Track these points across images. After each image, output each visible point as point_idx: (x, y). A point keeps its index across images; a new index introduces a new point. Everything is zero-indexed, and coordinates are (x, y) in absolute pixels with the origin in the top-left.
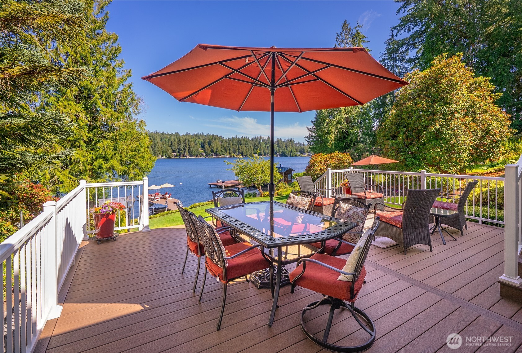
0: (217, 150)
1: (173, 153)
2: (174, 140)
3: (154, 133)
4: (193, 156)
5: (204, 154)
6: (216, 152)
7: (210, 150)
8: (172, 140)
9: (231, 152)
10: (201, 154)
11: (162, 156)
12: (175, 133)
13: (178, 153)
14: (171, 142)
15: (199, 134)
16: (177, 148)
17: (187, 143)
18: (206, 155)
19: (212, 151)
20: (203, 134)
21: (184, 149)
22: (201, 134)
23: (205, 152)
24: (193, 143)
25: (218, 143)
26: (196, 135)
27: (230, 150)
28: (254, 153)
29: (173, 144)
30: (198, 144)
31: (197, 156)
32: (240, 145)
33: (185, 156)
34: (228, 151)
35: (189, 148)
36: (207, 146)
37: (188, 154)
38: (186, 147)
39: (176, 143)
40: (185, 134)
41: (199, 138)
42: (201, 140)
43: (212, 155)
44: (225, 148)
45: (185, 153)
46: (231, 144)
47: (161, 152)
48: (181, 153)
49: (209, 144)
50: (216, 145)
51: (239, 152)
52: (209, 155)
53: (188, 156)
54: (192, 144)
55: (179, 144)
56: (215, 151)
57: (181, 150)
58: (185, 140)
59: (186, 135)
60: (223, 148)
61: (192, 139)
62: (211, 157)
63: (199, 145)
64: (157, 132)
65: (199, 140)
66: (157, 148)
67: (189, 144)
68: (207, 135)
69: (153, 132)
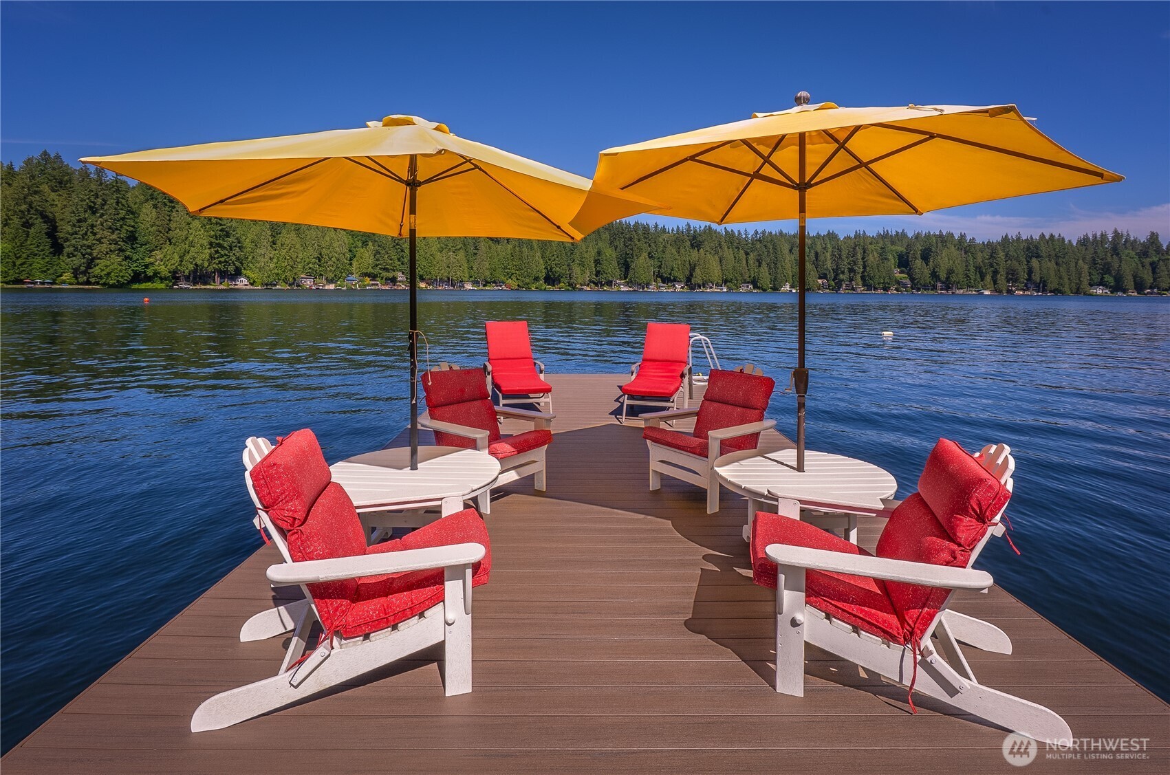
0: (950, 272)
1: (820, 281)
2: (825, 248)
3: (776, 234)
4: (875, 289)
5: (908, 282)
6: (948, 278)
7: (927, 272)
8: (819, 248)
9: (1001, 278)
10: (898, 283)
11: (792, 287)
12: (826, 233)
13: (834, 280)
14: (817, 254)
15: (894, 233)
16: (830, 269)
17: (859, 256)
18: (916, 285)
19: (934, 275)
20: (904, 234)
21: (851, 270)
22: (897, 233)
23: (912, 279)
24: (876, 255)
25: (955, 253)
26: (885, 236)
27: (996, 272)
28: (1091, 285)
29: (822, 258)
30: (890, 257)
31: (886, 289)
32: (1034, 260)
33: (853, 289)
34: (988, 278)
35: (864, 267)
36: (918, 263)
37: (861, 283)
38: (855, 264)
39: (829, 258)
40: (852, 236)
41: (893, 243)
42: (900, 249)
43: (934, 288)
44: (978, 269)
45: (851, 280)
46: (1001, 255)
47: (791, 276)
48: (843, 280)
49: (925, 257)
50: (946, 260)
51: (1029, 279)
52: (925, 287)
53: (860, 289)
54: (873, 258)
55: (837, 257)
56: (943, 276)
57: (843, 273)
58: (854, 249)
59: (855, 237)
60: (972, 268)
61: (873, 247)
62: (932, 292)
63: (892, 261)
64: (781, 233)
65: (893, 248)
66: (780, 267)
67: (863, 259)
68: (917, 236)
69: (774, 233)
